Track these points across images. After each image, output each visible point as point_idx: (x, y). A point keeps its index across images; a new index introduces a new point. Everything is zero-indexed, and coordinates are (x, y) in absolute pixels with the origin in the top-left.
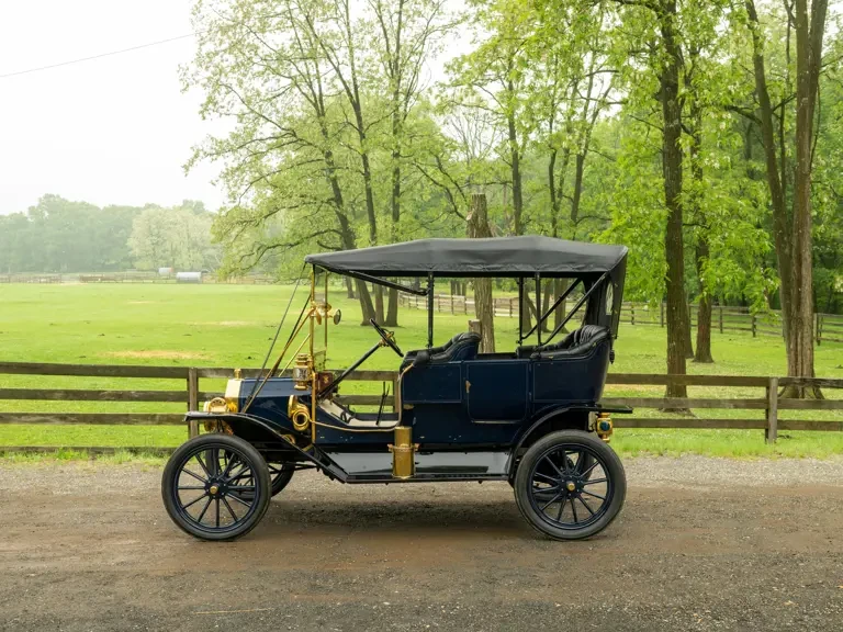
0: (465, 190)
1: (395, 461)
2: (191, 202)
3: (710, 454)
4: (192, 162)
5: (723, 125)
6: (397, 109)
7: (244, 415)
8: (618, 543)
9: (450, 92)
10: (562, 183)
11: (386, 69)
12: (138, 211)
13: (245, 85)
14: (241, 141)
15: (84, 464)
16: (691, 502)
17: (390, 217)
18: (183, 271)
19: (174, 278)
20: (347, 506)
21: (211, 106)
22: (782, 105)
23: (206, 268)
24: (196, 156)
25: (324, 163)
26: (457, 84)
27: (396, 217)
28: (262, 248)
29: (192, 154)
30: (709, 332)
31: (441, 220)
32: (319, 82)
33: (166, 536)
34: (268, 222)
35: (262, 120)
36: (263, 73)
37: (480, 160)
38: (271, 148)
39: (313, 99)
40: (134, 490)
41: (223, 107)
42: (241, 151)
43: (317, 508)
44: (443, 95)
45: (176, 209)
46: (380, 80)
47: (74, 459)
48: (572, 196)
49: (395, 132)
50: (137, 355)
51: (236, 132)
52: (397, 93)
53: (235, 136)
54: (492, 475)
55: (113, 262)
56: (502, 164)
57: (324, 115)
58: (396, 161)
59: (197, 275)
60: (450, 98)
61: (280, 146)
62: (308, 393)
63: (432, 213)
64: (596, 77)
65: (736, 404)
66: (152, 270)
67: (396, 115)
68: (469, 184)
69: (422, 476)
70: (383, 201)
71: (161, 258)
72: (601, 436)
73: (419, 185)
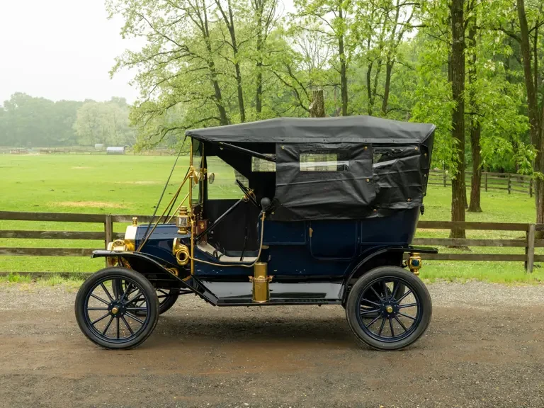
0: (308, 90)
1: (254, 289)
2: (117, 98)
3: (488, 280)
4: (115, 69)
5: (498, 40)
6: (260, 32)
7: (138, 253)
8: (425, 353)
9: (298, 20)
10: (376, 85)
11: (252, 3)
12: (80, 104)
13: (153, 15)
14: (150, 55)
15: (26, 285)
16: (479, 320)
17: (255, 109)
18: (112, 146)
19: (105, 151)
20: (218, 321)
21: (128, 29)
22: (536, 28)
23: (128, 144)
24: (118, 65)
25: (209, 70)
26: (303, 15)
27: (259, 109)
28: (165, 130)
29: (115, 63)
30: (479, 191)
31: (291, 111)
32: (205, 12)
33: (79, 345)
34: (170, 112)
35: (165, 40)
36: (166, 6)
37: (318, 69)
38: (171, 59)
39: (200, 24)
40: (60, 307)
41: (137, 30)
42: (150, 61)
43: (196, 323)
44: (293, 22)
45: (107, 103)
46: (248, 12)
47: (20, 282)
48: (383, 94)
49: (259, 48)
50: (75, 204)
51: (146, 48)
52: (260, 21)
53: (145, 51)
54: (329, 300)
55: (63, 140)
56: (334, 71)
57: (208, 36)
58: (259, 69)
59: (121, 149)
60: (298, 24)
61: (178, 58)
62: (188, 236)
63: (284, 105)
64: (401, 9)
65: (504, 243)
66: (91, 146)
67: (259, 37)
68: (311, 85)
69: (275, 301)
70: (250, 98)
71: (96, 137)
72: (412, 271)
73: (275, 87)
